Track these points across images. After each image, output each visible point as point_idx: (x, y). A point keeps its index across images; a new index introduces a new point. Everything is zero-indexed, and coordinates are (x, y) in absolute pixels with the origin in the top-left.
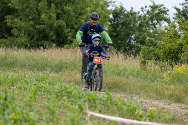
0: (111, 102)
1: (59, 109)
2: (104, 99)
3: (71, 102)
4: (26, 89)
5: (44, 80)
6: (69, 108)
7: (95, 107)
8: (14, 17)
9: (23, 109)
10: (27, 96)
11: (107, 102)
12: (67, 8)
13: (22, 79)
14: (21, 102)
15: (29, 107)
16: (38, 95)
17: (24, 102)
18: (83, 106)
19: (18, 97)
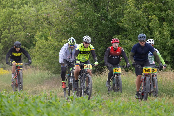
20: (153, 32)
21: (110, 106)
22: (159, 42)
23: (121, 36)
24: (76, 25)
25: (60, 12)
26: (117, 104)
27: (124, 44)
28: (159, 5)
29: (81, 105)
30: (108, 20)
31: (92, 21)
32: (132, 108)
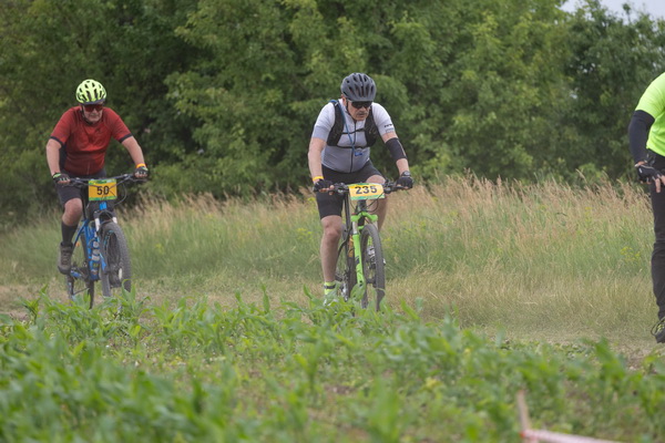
0: (617, 384)
1: (411, 429)
2: (587, 375)
3: (459, 396)
4: (272, 359)
5: (344, 316)
6: (450, 420)
7: (557, 409)
8: (202, 76)
9: (271, 437)
10: (280, 389)
11: (603, 387)
12: (406, 25)
13: (253, 320)
14: (259, 412)
15: (295, 430)
16: (323, 381)
17: (270, 412)
18: (506, 408)
19: (247, 394)
20: (304, 52)
21: (169, 326)
22: (327, 89)
23: (193, 74)
24: (30, 46)
26: (194, 317)
27: (207, 102)
29: (67, 329)
30: (144, 21)
31: (88, 27)
32: (247, 328)
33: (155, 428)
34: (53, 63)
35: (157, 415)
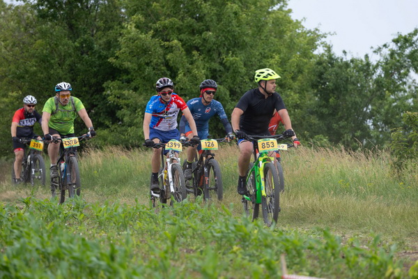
0: (334, 252)
1: (224, 273)
2: (319, 247)
3: (250, 256)
4: (153, 234)
5: (192, 212)
6: (245, 269)
7: (301, 264)
8: (123, 83)
9: (150, 275)
10: (156, 250)
11: (326, 254)
12: (230, 59)
13: (143, 213)
14: (145, 262)
15: (163, 272)
16: (179, 246)
17: (150, 262)
18: (275, 263)
21: (99, 214)
23: (119, 82)
24: (33, 65)
25: (3, 41)
26: (112, 210)
27: (124, 97)
28: (188, 23)
29: (45, 215)
30: (94, 53)
31: (64, 55)
32: (140, 217)
33: (89, 268)
34: (45, 74)
35: (91, 262)
